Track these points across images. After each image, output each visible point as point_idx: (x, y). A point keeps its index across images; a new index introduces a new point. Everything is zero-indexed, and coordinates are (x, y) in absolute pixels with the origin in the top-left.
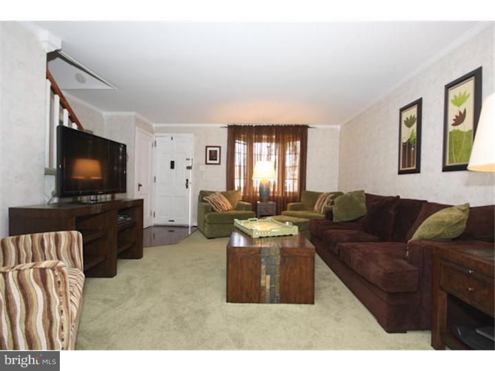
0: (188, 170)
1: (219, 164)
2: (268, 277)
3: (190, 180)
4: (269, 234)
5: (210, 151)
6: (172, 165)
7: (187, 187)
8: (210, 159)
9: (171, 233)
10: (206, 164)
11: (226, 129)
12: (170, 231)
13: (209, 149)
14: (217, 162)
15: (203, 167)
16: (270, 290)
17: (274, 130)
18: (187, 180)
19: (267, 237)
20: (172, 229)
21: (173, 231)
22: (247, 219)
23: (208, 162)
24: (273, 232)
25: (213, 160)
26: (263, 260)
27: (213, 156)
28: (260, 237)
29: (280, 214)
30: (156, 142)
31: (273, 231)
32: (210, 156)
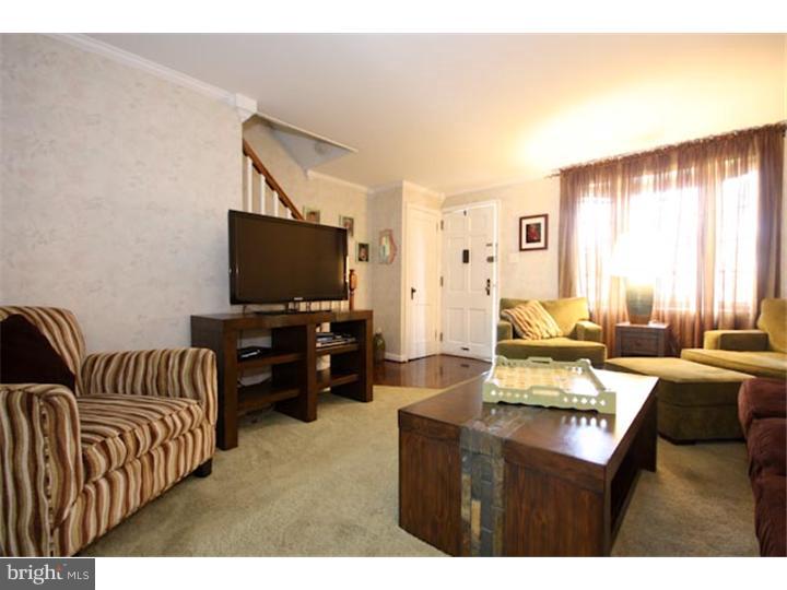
0: (490, 264)
1: (545, 248)
2: (477, 505)
3: (493, 281)
4: (526, 399)
5: (528, 226)
6: (466, 256)
7: (488, 293)
8: (528, 241)
9: (465, 369)
10: (521, 250)
11: (558, 178)
12: (464, 366)
13: (525, 222)
14: (541, 244)
15: (517, 256)
16: (481, 537)
17: (675, 156)
18: (489, 281)
19: (520, 405)
20: (465, 362)
21: (467, 366)
22: (526, 358)
23: (525, 246)
24: (537, 396)
25: (533, 241)
26: (464, 459)
27: (532, 234)
28: (501, 403)
29: (678, 356)
30: (442, 223)
31: (535, 392)
32: (527, 236)
